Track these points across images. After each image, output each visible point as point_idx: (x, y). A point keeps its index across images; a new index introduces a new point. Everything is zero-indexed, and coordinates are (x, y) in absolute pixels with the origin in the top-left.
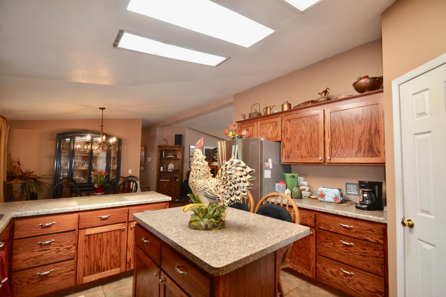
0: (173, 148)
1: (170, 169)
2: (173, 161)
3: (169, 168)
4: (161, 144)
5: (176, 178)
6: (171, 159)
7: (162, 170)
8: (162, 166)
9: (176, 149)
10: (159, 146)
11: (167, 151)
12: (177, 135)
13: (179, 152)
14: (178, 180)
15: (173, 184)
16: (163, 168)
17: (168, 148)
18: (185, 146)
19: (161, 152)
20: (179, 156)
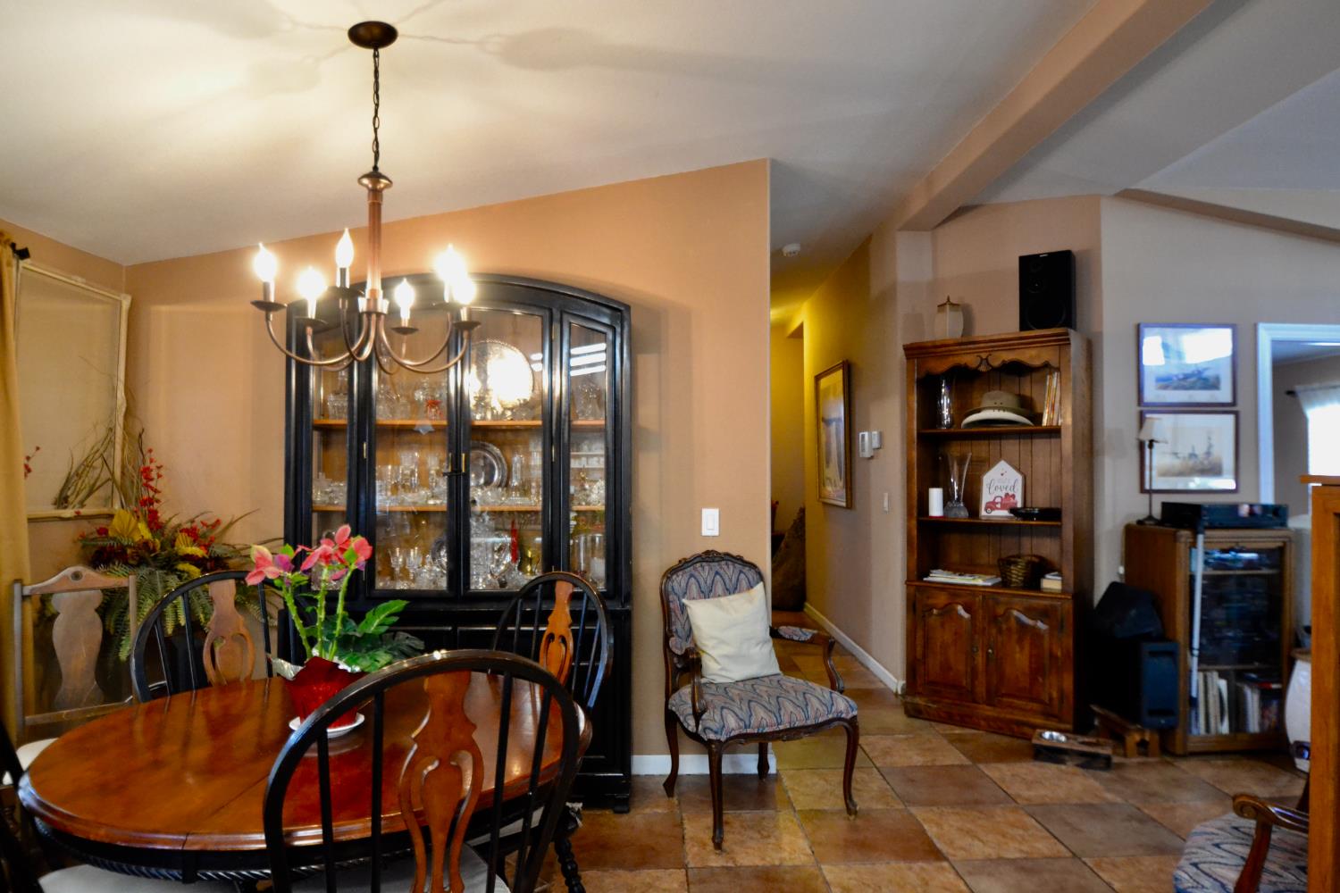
0: (1008, 356)
1: (991, 506)
2: (1011, 446)
3: (986, 497)
4: (927, 338)
5: (1041, 567)
6: (1000, 436)
7: (936, 508)
8: (936, 485)
9: (1031, 356)
10: (913, 351)
11: (967, 381)
12: (1036, 257)
13: (1054, 381)
14: (1052, 583)
15: (1015, 613)
16: (947, 498)
17: (970, 360)
18: (1101, 334)
19: (927, 389)
20: (1058, 409)
